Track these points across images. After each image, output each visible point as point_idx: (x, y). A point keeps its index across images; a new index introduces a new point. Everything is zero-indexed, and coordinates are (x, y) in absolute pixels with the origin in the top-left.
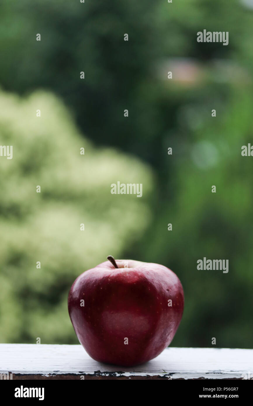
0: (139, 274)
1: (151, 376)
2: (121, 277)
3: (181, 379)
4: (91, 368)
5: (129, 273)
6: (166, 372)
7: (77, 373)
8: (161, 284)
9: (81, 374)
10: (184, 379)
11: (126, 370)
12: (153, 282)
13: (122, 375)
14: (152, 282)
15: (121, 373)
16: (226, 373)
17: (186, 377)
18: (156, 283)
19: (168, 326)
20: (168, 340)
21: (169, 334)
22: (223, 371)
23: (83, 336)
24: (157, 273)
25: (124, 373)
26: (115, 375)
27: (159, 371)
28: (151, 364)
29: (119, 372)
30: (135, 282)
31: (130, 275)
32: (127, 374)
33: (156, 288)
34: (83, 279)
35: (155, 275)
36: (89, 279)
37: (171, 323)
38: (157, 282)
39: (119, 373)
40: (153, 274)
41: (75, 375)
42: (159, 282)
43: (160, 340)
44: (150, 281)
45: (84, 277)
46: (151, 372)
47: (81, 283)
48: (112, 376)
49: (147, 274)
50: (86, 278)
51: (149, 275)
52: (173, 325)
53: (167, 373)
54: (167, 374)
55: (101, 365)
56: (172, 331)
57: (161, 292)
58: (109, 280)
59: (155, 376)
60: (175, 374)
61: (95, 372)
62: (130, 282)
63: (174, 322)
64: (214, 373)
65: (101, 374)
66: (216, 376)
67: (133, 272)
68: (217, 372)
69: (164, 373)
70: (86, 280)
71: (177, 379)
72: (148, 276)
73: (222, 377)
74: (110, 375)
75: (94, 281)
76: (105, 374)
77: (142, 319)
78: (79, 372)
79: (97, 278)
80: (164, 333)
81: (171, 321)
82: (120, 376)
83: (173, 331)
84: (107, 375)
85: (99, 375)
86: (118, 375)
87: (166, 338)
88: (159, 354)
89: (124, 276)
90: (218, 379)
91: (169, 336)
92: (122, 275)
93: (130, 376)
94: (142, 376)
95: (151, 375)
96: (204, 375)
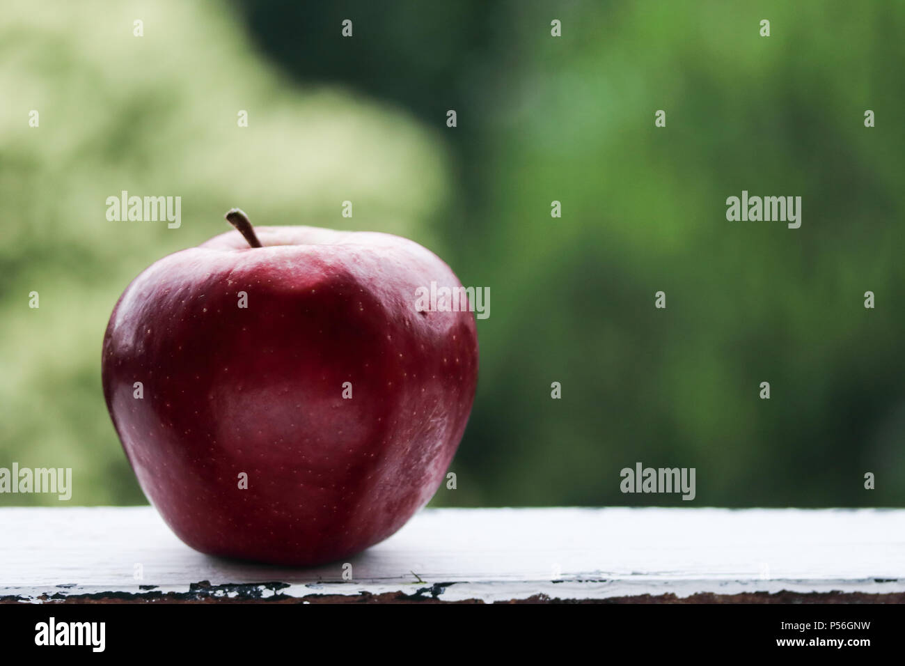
0: (325, 260)
1: (375, 595)
2: (270, 273)
3: (473, 603)
4: (181, 574)
5: (295, 259)
6: (423, 580)
7: (133, 592)
8: (399, 295)
9: (147, 592)
10: (481, 600)
11: (293, 577)
12: (374, 287)
13: (279, 593)
14: (370, 288)
15: (279, 586)
16: (618, 580)
17: (490, 597)
18: (382, 290)
19: (425, 433)
20: (428, 478)
21: (429, 460)
22: (609, 574)
23: (151, 472)
24: (387, 260)
25: (287, 586)
26: (259, 593)
27: (401, 577)
28: (374, 558)
29: (273, 583)
30: (313, 287)
31: (298, 266)
32: (297, 591)
33: (384, 305)
34: (147, 284)
35: (379, 265)
36: (166, 284)
37: (437, 422)
38: (388, 287)
39: (269, 586)
40: (374, 262)
41: (127, 595)
42: (393, 287)
43: (402, 478)
44: (363, 283)
45: (151, 278)
46: (374, 581)
47: (140, 296)
48: (249, 596)
49: (355, 260)
50: (155, 282)
51: (359, 264)
52: (443, 429)
53: (425, 582)
54: (427, 586)
55: (214, 566)
56: (439, 448)
57: (402, 319)
58: (230, 282)
59: (389, 594)
60: (455, 585)
61: (193, 586)
62: (297, 285)
63: (446, 419)
64: (580, 581)
65: (211, 592)
66: (585, 589)
67: (308, 255)
68: (588, 577)
69: (417, 583)
70: (155, 286)
71: (460, 602)
72: (357, 267)
73: (603, 592)
74: (242, 595)
75: (180, 290)
76: (225, 592)
77: (338, 405)
78: (141, 587)
79: (191, 278)
80: (415, 454)
81: (435, 416)
82: (275, 597)
83: (443, 449)
84: (232, 595)
85: (206, 596)
86: (267, 593)
87: (422, 472)
88: (402, 524)
89: (278, 271)
90: (593, 600)
91: (432, 464)
92: (272, 266)
93: (306, 598)
94: (347, 594)
95: (376, 590)
96: (548, 587)
